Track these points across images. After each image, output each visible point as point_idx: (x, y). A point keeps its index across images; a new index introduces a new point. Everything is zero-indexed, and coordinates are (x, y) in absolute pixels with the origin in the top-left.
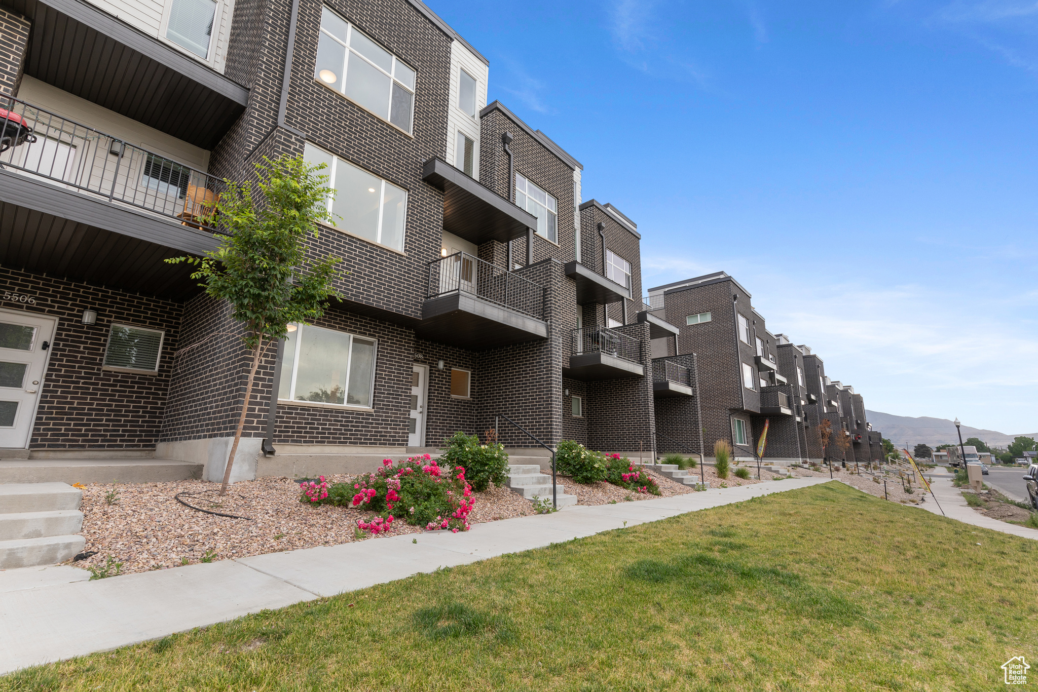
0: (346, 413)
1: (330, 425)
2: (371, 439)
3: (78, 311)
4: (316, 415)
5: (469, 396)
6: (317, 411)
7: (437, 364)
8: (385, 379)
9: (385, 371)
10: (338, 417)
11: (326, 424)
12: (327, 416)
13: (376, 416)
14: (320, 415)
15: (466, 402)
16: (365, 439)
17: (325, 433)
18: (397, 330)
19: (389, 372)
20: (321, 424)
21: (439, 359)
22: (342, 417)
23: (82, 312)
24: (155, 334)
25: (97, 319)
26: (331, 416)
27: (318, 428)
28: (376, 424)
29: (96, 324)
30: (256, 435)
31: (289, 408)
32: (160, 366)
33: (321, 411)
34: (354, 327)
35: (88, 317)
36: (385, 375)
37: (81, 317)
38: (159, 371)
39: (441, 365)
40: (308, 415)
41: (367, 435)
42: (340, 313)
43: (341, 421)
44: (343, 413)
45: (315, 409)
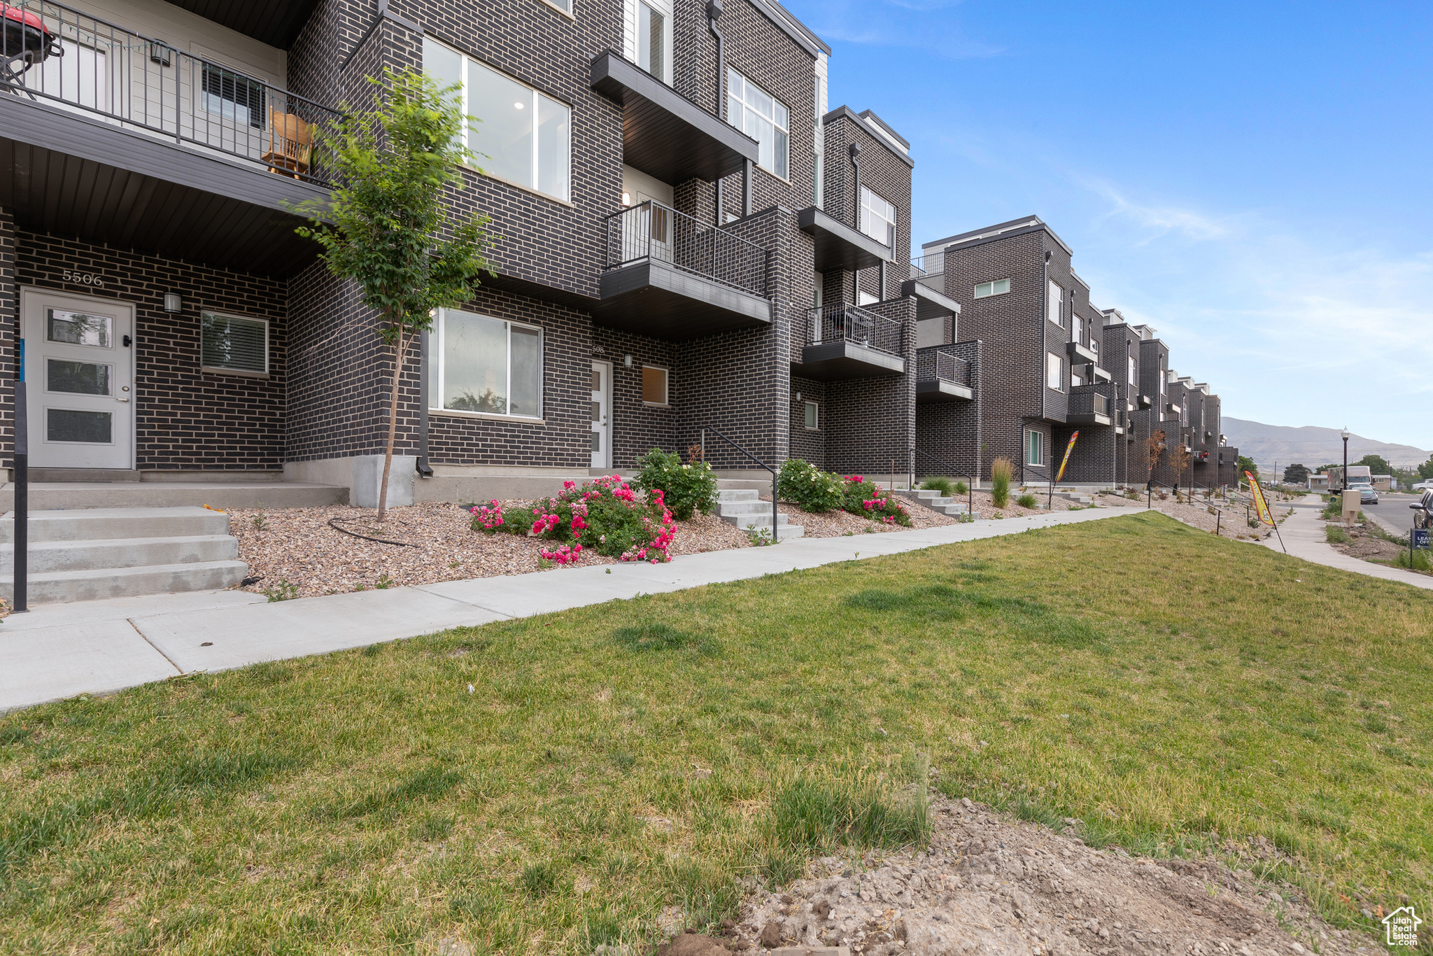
0: (511, 426)
1: (491, 440)
2: (544, 459)
3: (158, 294)
4: (473, 428)
5: (667, 403)
6: (474, 423)
7: (624, 361)
8: (556, 381)
9: (556, 371)
10: (501, 430)
11: (486, 440)
12: (487, 429)
13: (549, 429)
14: (478, 428)
15: (663, 411)
16: (536, 458)
17: (486, 451)
18: (568, 315)
19: (561, 371)
20: (481, 440)
21: (626, 353)
22: (506, 430)
23: (162, 295)
24: (257, 323)
25: (183, 305)
26: (492, 429)
27: (478, 445)
28: (549, 439)
29: (183, 312)
30: (409, 452)
31: (439, 420)
32: (271, 366)
33: (479, 423)
34: (512, 312)
35: (172, 303)
36: (557, 375)
37: (163, 302)
38: (270, 372)
39: (628, 361)
40: (463, 427)
41: (539, 453)
42: (491, 291)
43: (506, 436)
44: (506, 425)
45: (471, 420)
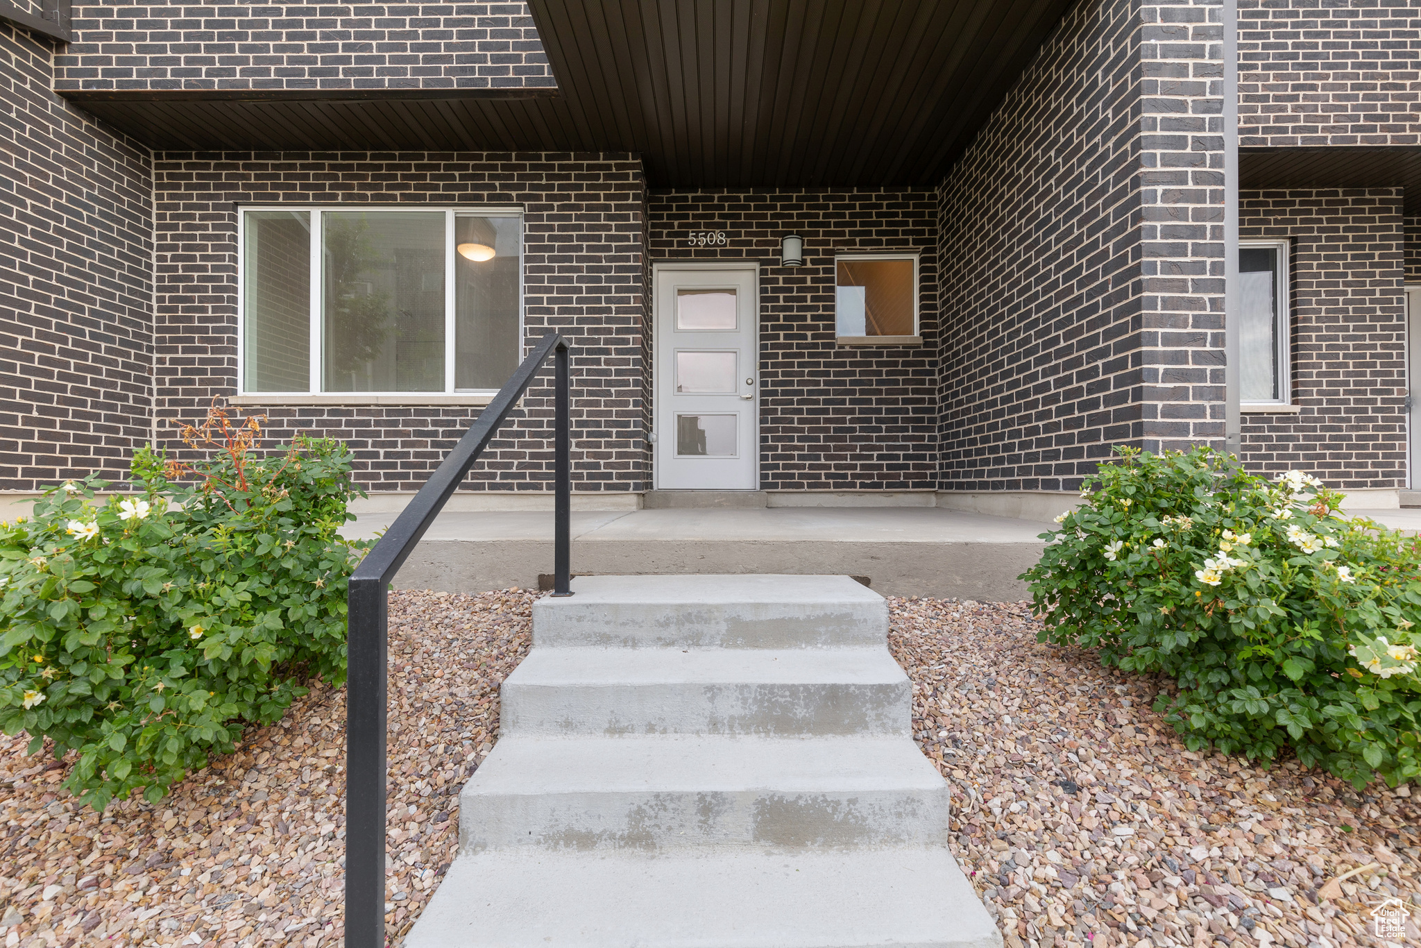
0: (446, 413)
1: (404, 444)
2: (523, 476)
4: (367, 423)
5: (917, 333)
6: (369, 413)
7: (781, 252)
8: (550, 311)
9: (550, 290)
10: (424, 423)
11: (394, 444)
12: (395, 423)
13: (531, 413)
14: (377, 423)
15: (906, 350)
16: (504, 476)
17: (394, 466)
18: (580, 167)
19: (560, 290)
20: (383, 445)
21: (784, 235)
22: (435, 423)
26: (406, 423)
27: (376, 455)
28: (533, 435)
31: (302, 413)
33: (380, 413)
34: (446, 188)
36: (550, 300)
39: (792, 249)
40: (348, 423)
41: (509, 466)
42: (402, 157)
43: (435, 434)
44: (436, 413)
45: (363, 408)
